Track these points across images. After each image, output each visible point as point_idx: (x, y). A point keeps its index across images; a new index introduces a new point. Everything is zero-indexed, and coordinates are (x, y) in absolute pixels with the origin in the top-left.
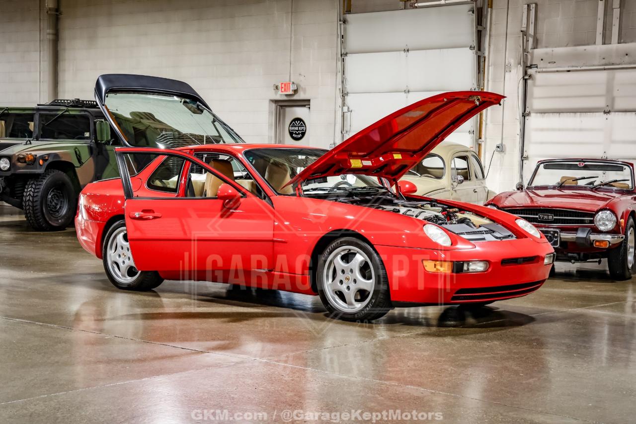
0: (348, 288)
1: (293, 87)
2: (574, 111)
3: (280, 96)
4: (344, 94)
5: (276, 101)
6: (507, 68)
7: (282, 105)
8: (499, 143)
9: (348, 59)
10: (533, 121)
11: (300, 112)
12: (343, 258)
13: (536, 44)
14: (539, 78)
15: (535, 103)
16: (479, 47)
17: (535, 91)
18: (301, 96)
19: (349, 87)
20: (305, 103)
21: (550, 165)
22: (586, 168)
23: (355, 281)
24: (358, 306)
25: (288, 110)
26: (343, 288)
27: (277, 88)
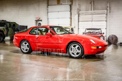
0: (75, 52)
1: (39, 18)
2: (87, 21)
3: (37, 19)
5: (36, 20)
6: (75, 14)
7: (37, 21)
8: (74, 26)
9: (49, 13)
10: (80, 23)
11: (40, 22)
12: (73, 46)
13: (80, 11)
14: (81, 16)
15: (80, 20)
16: (71, 11)
17: (80, 18)
18: (40, 19)
19: (49, 18)
20: (41, 20)
23: (77, 51)
24: (77, 56)
25: (38, 22)
26: (74, 52)
27: (36, 18)
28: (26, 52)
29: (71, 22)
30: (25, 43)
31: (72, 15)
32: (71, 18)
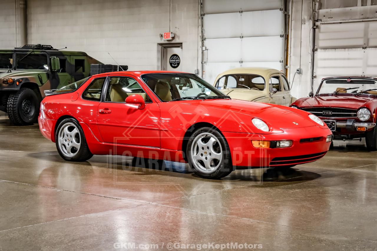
0: (206, 158)
1: (171, 36)
2: (344, 48)
3: (163, 41)
4: (203, 39)
6: (303, 22)
7: (165, 47)
8: (298, 68)
9: (205, 17)
10: (319, 54)
11: (176, 51)
12: (203, 140)
13: (321, 7)
14: (323, 27)
15: (321, 43)
16: (286, 9)
17: (320, 36)
18: (177, 41)
19: (206, 35)
20: (179, 45)
21: (330, 81)
22: (352, 82)
23: (210, 154)
24: (213, 169)
25: (169, 49)
26: (203, 158)
27: (162, 36)
28: (72, 155)
29: (286, 50)
30: (71, 129)
31: (293, 24)
32: (286, 37)
